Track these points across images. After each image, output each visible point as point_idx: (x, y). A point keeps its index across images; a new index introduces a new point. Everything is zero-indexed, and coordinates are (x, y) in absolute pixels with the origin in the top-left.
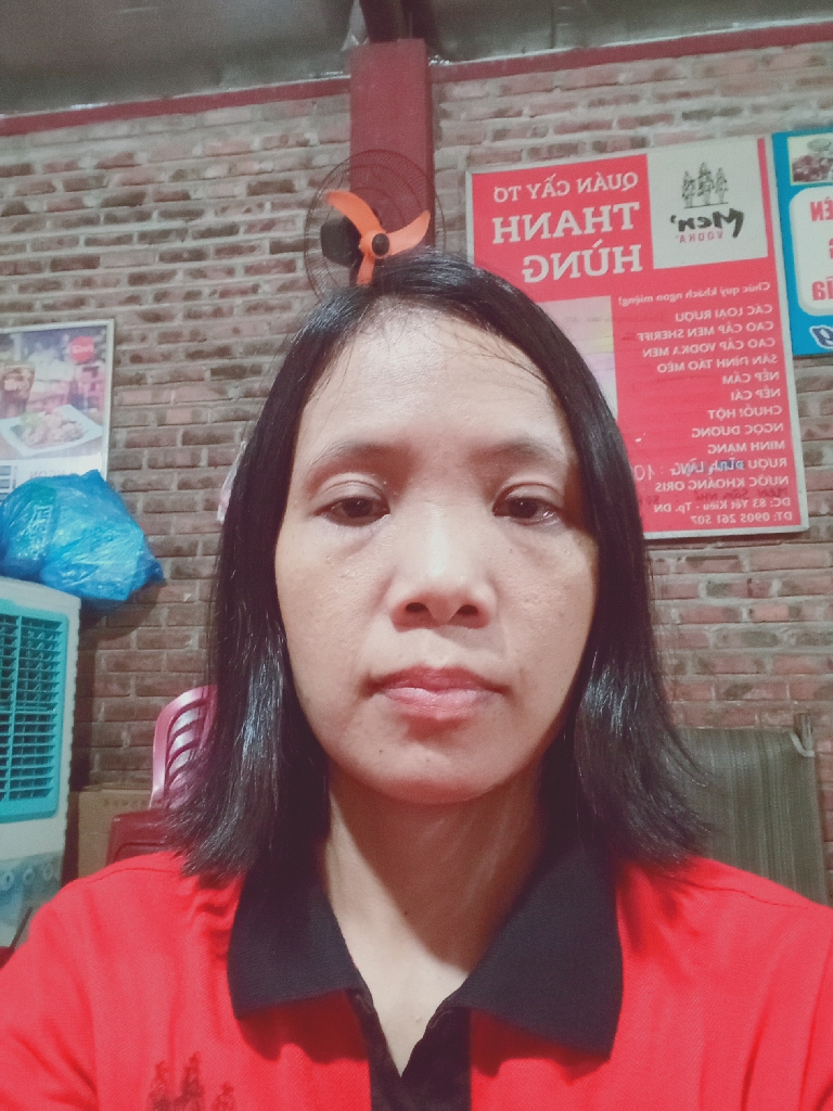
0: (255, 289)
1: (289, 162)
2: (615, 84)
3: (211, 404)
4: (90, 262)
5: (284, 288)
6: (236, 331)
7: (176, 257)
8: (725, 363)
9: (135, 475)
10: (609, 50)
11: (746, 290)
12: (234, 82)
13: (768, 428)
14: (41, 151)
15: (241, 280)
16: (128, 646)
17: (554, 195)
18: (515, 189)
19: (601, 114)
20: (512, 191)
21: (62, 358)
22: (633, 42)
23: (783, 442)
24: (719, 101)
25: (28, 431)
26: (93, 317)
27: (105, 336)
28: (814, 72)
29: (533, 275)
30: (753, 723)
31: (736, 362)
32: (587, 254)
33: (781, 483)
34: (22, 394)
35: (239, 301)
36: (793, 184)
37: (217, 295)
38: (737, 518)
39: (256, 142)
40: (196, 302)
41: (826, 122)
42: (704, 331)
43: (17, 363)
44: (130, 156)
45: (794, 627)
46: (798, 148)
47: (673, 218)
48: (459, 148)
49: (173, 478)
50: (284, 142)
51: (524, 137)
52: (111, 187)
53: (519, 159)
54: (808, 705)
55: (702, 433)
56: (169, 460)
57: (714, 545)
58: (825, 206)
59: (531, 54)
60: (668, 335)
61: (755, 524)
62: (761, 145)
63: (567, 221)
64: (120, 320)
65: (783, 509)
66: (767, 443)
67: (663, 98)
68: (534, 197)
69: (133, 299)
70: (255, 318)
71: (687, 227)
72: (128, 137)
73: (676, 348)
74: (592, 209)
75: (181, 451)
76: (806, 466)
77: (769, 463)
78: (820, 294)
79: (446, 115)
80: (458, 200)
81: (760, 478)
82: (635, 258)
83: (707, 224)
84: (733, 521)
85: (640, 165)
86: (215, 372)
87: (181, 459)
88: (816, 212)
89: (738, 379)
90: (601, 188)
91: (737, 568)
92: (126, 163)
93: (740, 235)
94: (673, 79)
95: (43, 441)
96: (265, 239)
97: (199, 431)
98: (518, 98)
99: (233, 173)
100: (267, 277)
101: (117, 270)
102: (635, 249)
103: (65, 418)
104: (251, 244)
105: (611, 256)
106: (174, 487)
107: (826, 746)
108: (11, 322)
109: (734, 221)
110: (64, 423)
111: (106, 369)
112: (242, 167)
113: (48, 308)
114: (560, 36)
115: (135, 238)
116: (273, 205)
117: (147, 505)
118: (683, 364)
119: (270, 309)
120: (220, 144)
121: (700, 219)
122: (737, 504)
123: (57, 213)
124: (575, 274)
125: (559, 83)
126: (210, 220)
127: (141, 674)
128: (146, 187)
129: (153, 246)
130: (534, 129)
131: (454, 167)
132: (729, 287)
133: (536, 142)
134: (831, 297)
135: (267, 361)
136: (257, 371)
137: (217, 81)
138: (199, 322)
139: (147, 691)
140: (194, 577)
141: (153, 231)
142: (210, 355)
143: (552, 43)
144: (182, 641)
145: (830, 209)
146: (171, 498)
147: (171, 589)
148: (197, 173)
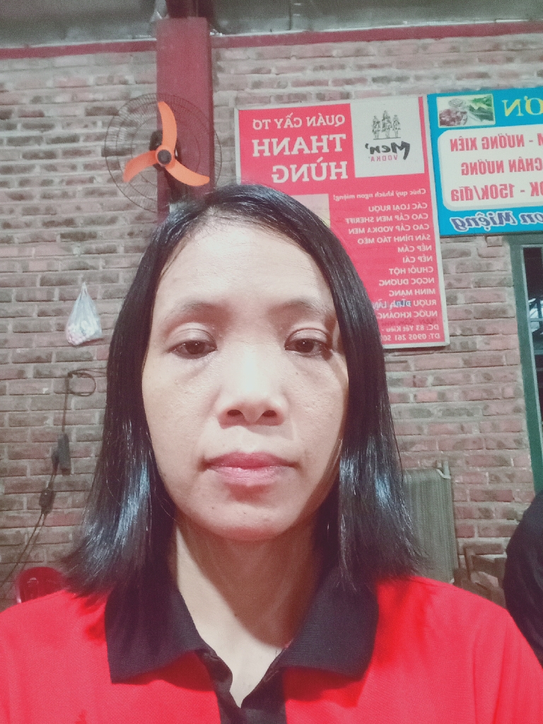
0: (91, 180)
1: (115, 94)
2: (330, 57)
3: (61, 258)
5: (109, 181)
6: (78, 208)
7: (35, 156)
8: (400, 239)
9: (6, 306)
10: (327, 33)
11: (412, 193)
12: (75, 38)
13: (425, 281)
15: (80, 173)
16: (2, 425)
17: (292, 126)
18: (267, 121)
19: (322, 75)
20: (264, 125)
22: (341, 29)
23: (434, 290)
24: (395, 72)
28: (453, 56)
29: (279, 178)
30: (416, 465)
31: (405, 238)
32: (313, 166)
33: (433, 315)
35: (80, 188)
36: (440, 127)
37: (64, 183)
38: (407, 337)
39: (91, 80)
40: (51, 188)
41: (460, 88)
42: (386, 219)
45: (440, 405)
46: (443, 104)
47: (367, 145)
48: (231, 91)
49: (34, 309)
50: (110, 81)
51: (272, 88)
53: (270, 102)
54: (449, 453)
55: (385, 283)
56: (31, 296)
57: (393, 354)
58: (459, 142)
59: (276, 33)
60: (364, 220)
61: (418, 341)
62: (420, 100)
63: (301, 144)
65: (434, 331)
66: (425, 290)
67: (360, 68)
68: (279, 127)
69: (3, 184)
70: (92, 199)
71: (375, 151)
73: (369, 229)
74: (316, 137)
75: (40, 290)
76: (447, 305)
77: (425, 302)
78: (456, 198)
79: (221, 69)
80: (227, 127)
81: (421, 312)
82: (343, 170)
83: (388, 150)
84: (405, 339)
85: (345, 110)
86: (63, 236)
87: (39, 296)
88: (454, 145)
89: (407, 249)
90: (322, 124)
91: (407, 369)
93: (407, 159)
94: (367, 55)
96: (98, 146)
97: (52, 276)
98: (269, 61)
99: (75, 100)
100: (101, 172)
102: (344, 164)
104: (88, 149)
105: (329, 169)
106: (35, 315)
109: (404, 150)
112: (81, 96)
114: (295, 21)
115: (5, 141)
116: (103, 123)
117: (15, 327)
118: (373, 239)
119: (102, 194)
120: (65, 80)
121: (383, 147)
122: (406, 329)
124: (306, 179)
125: (295, 54)
126: (58, 131)
127: (12, 444)
128: (12, 106)
129: (18, 148)
130: (279, 83)
131: (226, 105)
132: (401, 191)
133: (280, 91)
134: (462, 200)
135: (99, 229)
136: (93, 236)
137: (63, 37)
138: (52, 202)
139: (16, 456)
140: (50, 376)
141: (18, 137)
142: (59, 224)
143: (290, 27)
144: (42, 420)
145: (462, 144)
146: (33, 322)
147: (34, 385)
148: (49, 99)
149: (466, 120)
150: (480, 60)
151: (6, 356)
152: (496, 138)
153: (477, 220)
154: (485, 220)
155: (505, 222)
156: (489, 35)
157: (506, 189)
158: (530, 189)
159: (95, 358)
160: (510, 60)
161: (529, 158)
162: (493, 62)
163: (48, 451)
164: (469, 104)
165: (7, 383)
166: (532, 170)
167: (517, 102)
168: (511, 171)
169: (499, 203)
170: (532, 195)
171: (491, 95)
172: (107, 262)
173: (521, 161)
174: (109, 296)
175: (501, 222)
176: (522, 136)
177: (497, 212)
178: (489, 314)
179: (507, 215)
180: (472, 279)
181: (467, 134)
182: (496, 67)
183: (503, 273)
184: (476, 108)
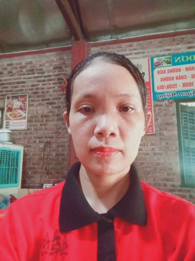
0: (54, 87)
1: (61, 63)
2: (122, 47)
3: (46, 109)
4: (24, 82)
5: (59, 87)
6: (51, 96)
7: (40, 81)
9: (32, 123)
12: (51, 47)
14: (15, 61)
15: (52, 86)
16: (30, 156)
21: (19, 101)
24: (141, 51)
25: (12, 115)
26: (25, 93)
27: (27, 97)
34: (11, 108)
35: (51, 90)
36: (154, 67)
37: (47, 89)
39: (55, 59)
40: (44, 90)
41: (161, 54)
43: (10, 102)
44: (32, 62)
45: (153, 152)
46: (156, 60)
49: (39, 124)
50: (60, 59)
52: (28, 68)
58: (160, 71)
59: (107, 40)
62: (149, 59)
64: (29, 94)
65: (151, 130)
67: (131, 50)
69: (32, 90)
70: (55, 93)
72: (31, 58)
75: (41, 118)
76: (155, 121)
78: (158, 89)
79: (90, 53)
86: (47, 103)
87: (41, 120)
88: (158, 73)
94: (133, 46)
95: (15, 117)
96: (56, 78)
97: (44, 115)
99: (51, 65)
100: (57, 85)
101: (28, 84)
103: (19, 112)
104: (54, 79)
106: (39, 125)
107: (158, 174)
108: (9, 94)
109: (143, 75)
110: (19, 113)
111: (27, 103)
113: (16, 91)
114: (113, 37)
115: (32, 78)
116: (58, 71)
117: (34, 129)
119: (57, 91)
120: (48, 59)
123: (17, 73)
126: (46, 74)
127: (33, 161)
128: (34, 68)
129: (36, 79)
134: (161, 89)
135: (56, 101)
136: (54, 103)
137: (48, 47)
139: (34, 164)
140: (43, 142)
141: (36, 76)
142: (46, 100)
143: (111, 38)
144: (40, 154)
145: (161, 72)
147: (39, 145)
148: (44, 65)
149: (163, 64)
151: (31, 137)
152: (172, 69)
153: (165, 95)
154: (168, 95)
156: (171, 37)
157: (174, 85)
158: (182, 85)
159: (54, 137)
160: (178, 44)
161: (182, 75)
162: (172, 45)
164: (163, 59)
165: (32, 144)
166: (183, 79)
167: (179, 58)
168: (176, 79)
169: (172, 90)
170: (183, 87)
171: (171, 56)
172: (58, 110)
173: (179, 76)
174: (58, 120)
175: (173, 96)
176: (180, 68)
177: (171, 93)
178: (168, 124)
179: (175, 93)
180: (163, 113)
181: (162, 69)
182: (173, 47)
183: (173, 111)
184: (166, 60)
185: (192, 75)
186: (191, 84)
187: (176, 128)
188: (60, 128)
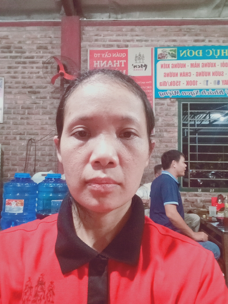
0: (38, 73)
1: (47, 42)
2: (122, 31)
3: (28, 99)
5: (45, 73)
6: (34, 82)
7: (19, 63)
9: (10, 115)
11: (147, 83)
12: (33, 19)
15: (35, 70)
16: (9, 155)
17: (107, 57)
18: (99, 54)
19: (119, 38)
20: (98, 55)
24: (144, 38)
27: (2, 81)
28: (165, 33)
35: (35, 75)
37: (29, 73)
39: (39, 36)
40: (24, 75)
41: (166, 45)
44: (7, 36)
46: (160, 51)
47: (133, 65)
48: (87, 42)
49: (19, 117)
50: (45, 37)
51: (102, 42)
52: (3, 44)
53: (100, 47)
56: (18, 112)
58: (164, 65)
59: (104, 19)
62: (152, 49)
63: (110, 63)
64: (5, 77)
67: (132, 36)
68: (103, 57)
69: (8, 73)
70: (39, 79)
71: (135, 67)
72: (7, 31)
74: (116, 61)
75: (21, 110)
78: (161, 85)
79: (84, 34)
80: (85, 56)
83: (139, 67)
85: (126, 52)
86: (29, 92)
87: (21, 112)
88: (162, 66)
90: (118, 56)
92: (7, 38)
93: (146, 70)
94: (135, 31)
96: (41, 60)
97: (26, 106)
98: (101, 32)
99: (33, 43)
100: (41, 70)
101: (4, 65)
104: (38, 61)
106: (19, 119)
111: (2, 89)
112: (35, 42)
114: (111, 16)
115: (9, 57)
116: (43, 52)
117: (13, 123)
119: (42, 78)
120: (30, 35)
121: (138, 65)
125: (110, 30)
126: (27, 54)
127: (12, 161)
128: (11, 44)
129: (13, 60)
130: (104, 40)
131: (86, 47)
132: (143, 82)
133: (104, 43)
134: (163, 86)
135: (41, 90)
136: (39, 92)
137: (29, 18)
138: (25, 80)
139: (14, 165)
140: (24, 139)
141: (13, 56)
142: (28, 88)
143: (109, 18)
144: (22, 154)
145: (165, 66)
146: (19, 121)
147: (19, 142)
148: (24, 42)
149: (167, 57)
150: (174, 35)
151: (10, 132)
152: (176, 64)
153: (167, 93)
154: (170, 93)
155: (177, 94)
156: (178, 25)
157: (178, 83)
158: (186, 83)
159: (39, 134)
160: (185, 35)
161: (187, 72)
162: (178, 36)
163: (24, 164)
164: (168, 52)
165: (11, 141)
166: (188, 76)
167: (185, 51)
168: (180, 76)
169: (175, 87)
170: (187, 85)
171: (176, 48)
172: (43, 102)
173: (184, 73)
174: (44, 114)
175: (175, 94)
176: (185, 64)
177: (174, 91)
178: (168, 125)
179: (178, 91)
180: (164, 113)
181: (167, 62)
182: (179, 38)
183: (175, 111)
184: (171, 53)
185: (197, 73)
186: (194, 83)
187: (177, 130)
188: (47, 124)
